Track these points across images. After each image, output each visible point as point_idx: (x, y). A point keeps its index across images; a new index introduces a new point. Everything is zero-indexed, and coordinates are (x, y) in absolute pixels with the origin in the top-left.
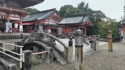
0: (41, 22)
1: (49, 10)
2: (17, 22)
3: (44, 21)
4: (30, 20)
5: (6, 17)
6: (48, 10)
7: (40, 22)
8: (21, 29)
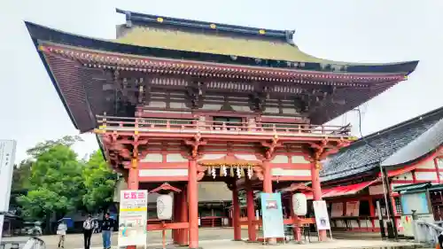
0: (402, 178)
1: (423, 116)
2: (300, 186)
3: (413, 171)
4: (344, 175)
5: (258, 170)
6: (417, 118)
7: (395, 179)
8: (323, 221)
